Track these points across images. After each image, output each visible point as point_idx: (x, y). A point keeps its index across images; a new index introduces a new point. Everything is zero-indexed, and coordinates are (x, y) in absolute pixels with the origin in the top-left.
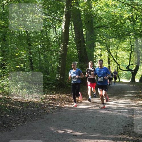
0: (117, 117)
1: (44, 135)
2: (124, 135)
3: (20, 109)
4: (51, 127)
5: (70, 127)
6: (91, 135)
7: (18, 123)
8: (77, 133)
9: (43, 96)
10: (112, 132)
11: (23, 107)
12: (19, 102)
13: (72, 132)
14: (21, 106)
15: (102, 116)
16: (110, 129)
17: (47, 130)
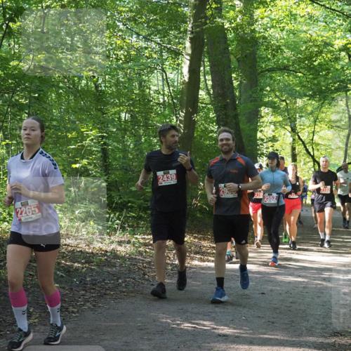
0: (322, 293)
1: (147, 333)
2: (341, 335)
3: (84, 270)
4: (163, 313)
5: (209, 315)
6: (262, 336)
7: (82, 303)
8: (226, 330)
9: (137, 238)
10: (312, 327)
11: (92, 266)
12: (81, 251)
13: (216, 327)
14: (86, 262)
15: (284, 288)
16: (308, 321)
17: (154, 321)
